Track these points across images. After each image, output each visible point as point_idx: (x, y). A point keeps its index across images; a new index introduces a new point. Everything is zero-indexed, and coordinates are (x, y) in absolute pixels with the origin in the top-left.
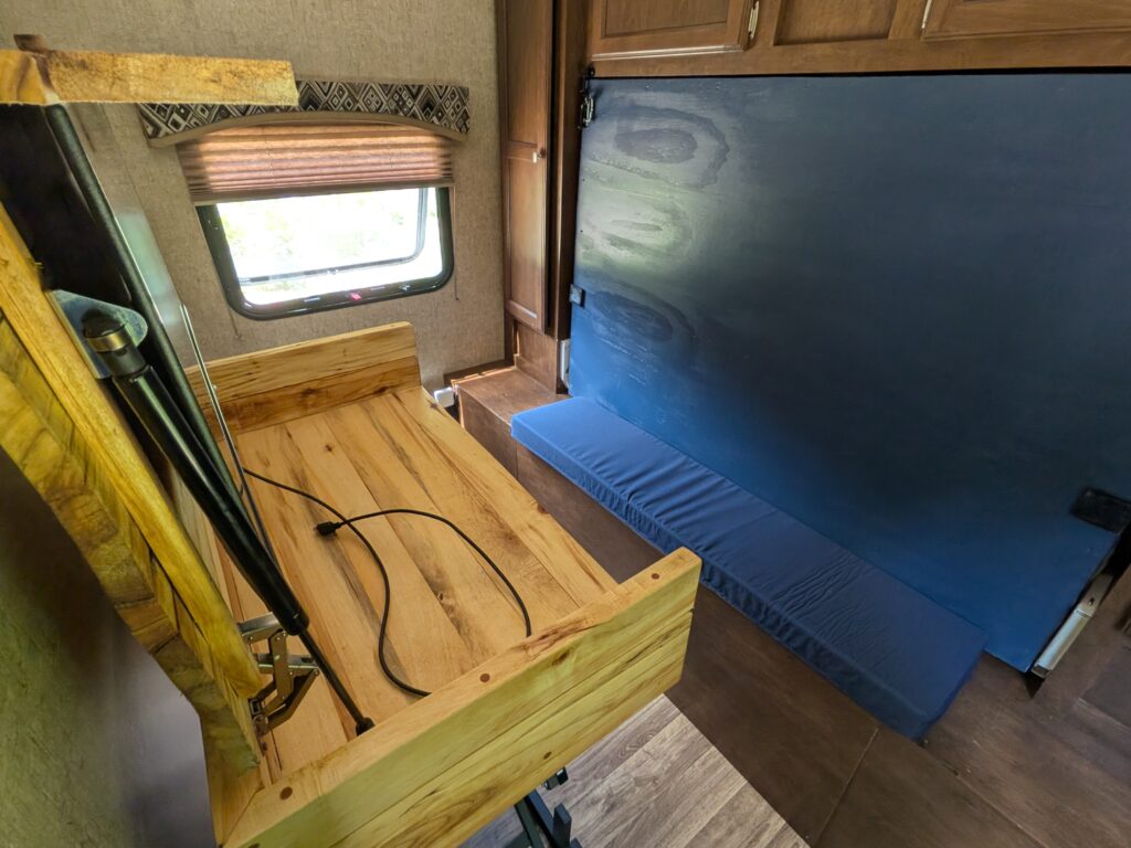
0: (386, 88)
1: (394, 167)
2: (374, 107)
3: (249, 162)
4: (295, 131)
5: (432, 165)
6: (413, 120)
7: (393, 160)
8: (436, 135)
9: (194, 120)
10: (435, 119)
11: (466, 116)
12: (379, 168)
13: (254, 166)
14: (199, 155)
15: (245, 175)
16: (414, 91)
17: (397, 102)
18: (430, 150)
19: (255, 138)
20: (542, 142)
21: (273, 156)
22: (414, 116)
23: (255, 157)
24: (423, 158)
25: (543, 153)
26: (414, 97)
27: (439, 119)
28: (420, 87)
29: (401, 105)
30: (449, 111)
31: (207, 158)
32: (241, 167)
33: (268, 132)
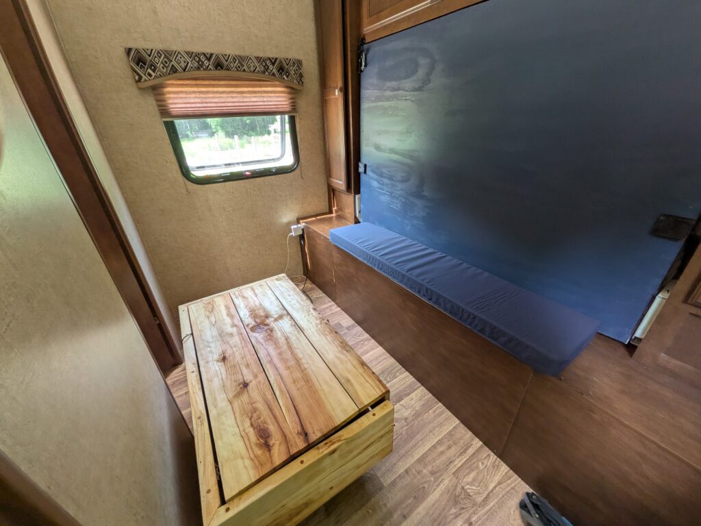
0: (259, 59)
1: (265, 103)
2: (252, 69)
3: (189, 98)
4: (213, 82)
5: (285, 103)
6: (273, 77)
7: (265, 99)
8: (287, 87)
9: (159, 73)
10: (285, 76)
11: (301, 76)
12: (257, 104)
13: (193, 101)
14: (164, 94)
15: (188, 105)
16: (273, 61)
17: (264, 67)
18: (284, 95)
19: (192, 86)
20: (340, 84)
21: (202, 96)
22: (274, 75)
23: (193, 95)
24: (280, 99)
25: (341, 90)
26: (273, 64)
27: (287, 77)
28: (276, 59)
29: (266, 68)
30: (293, 72)
31: (167, 96)
32: (185, 101)
33: (198, 82)
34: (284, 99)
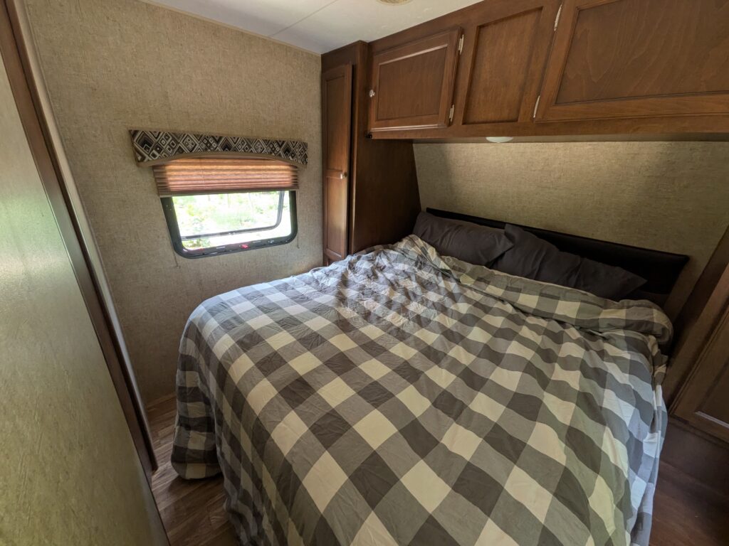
0: (266, 141)
1: (268, 180)
2: (259, 150)
3: (192, 175)
4: (217, 161)
5: (288, 179)
6: (279, 157)
7: (268, 177)
8: (290, 166)
9: (164, 154)
10: (290, 157)
11: (306, 156)
12: (260, 180)
13: (194, 178)
14: (165, 172)
15: (190, 182)
16: (280, 144)
18: (287, 172)
19: (196, 164)
20: (345, 169)
21: (205, 173)
22: (280, 155)
23: (195, 173)
24: (283, 176)
25: (345, 175)
26: (280, 146)
27: (293, 157)
28: (284, 142)
29: (273, 150)
30: (298, 154)
31: (168, 173)
32: (187, 178)
33: (202, 161)
34: (287, 176)
